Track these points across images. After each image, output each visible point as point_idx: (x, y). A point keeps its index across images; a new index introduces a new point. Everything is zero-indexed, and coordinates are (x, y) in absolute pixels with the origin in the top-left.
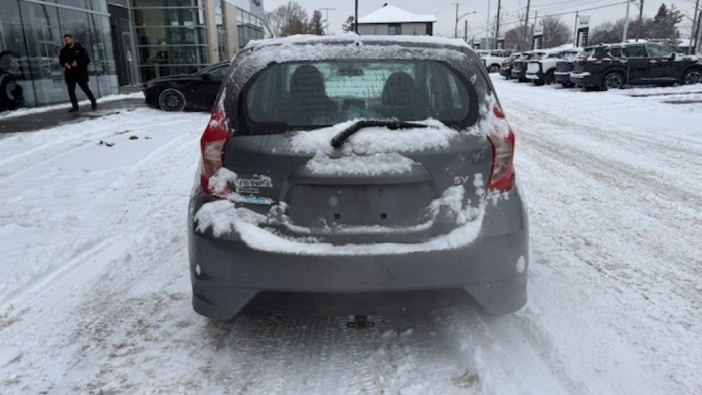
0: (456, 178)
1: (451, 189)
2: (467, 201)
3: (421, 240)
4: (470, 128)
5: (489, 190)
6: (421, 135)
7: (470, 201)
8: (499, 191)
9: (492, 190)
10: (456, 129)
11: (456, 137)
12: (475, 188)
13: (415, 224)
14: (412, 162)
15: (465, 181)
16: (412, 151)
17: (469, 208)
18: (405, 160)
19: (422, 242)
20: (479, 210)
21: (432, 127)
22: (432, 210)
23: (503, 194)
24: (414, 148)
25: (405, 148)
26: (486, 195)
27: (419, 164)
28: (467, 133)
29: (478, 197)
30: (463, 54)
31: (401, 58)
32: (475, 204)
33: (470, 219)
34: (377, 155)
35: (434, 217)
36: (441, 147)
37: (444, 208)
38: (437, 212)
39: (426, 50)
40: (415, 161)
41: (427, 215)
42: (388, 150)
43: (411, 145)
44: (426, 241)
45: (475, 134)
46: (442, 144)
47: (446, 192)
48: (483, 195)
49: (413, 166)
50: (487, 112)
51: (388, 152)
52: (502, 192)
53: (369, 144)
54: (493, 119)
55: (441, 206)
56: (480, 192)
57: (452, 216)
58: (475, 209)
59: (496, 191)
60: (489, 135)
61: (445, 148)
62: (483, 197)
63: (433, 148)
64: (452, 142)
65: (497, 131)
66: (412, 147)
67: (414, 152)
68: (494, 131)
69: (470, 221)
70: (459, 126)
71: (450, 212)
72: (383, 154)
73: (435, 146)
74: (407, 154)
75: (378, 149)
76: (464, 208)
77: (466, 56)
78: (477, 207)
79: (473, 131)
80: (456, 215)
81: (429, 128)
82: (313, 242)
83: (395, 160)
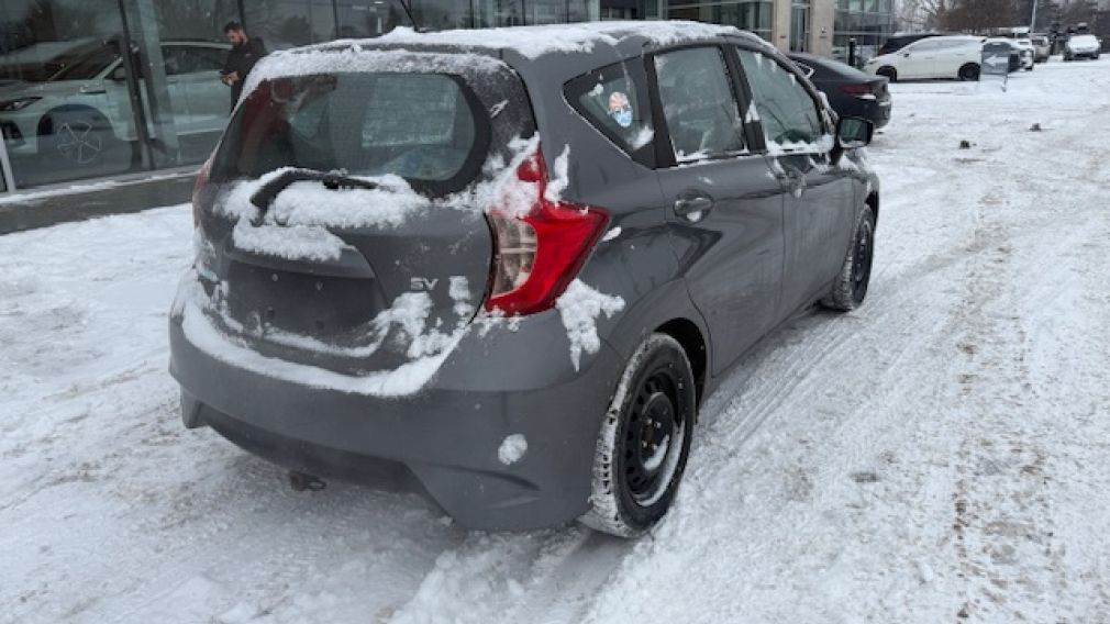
0: (414, 280)
1: (406, 296)
2: (435, 321)
3: (358, 373)
4: (452, 195)
5: (483, 308)
6: (361, 200)
7: (439, 322)
8: (503, 313)
9: (489, 309)
10: (427, 195)
11: (421, 209)
12: (452, 302)
13: (352, 345)
14: (342, 244)
15: (431, 286)
16: (343, 227)
17: (435, 334)
18: (332, 238)
19: (359, 376)
20: (450, 339)
21: (383, 188)
22: (377, 328)
23: (511, 319)
24: (347, 220)
25: (333, 221)
26: (476, 315)
27: (353, 248)
28: (444, 205)
29: (458, 318)
30: (500, 62)
31: (397, 70)
32: (448, 330)
33: (430, 352)
34: (299, 227)
35: (380, 340)
36: (390, 224)
37: (396, 327)
38: (384, 332)
39: (440, 57)
40: (348, 243)
41: (370, 334)
42: (313, 221)
43: (344, 216)
44: (365, 376)
45: (457, 208)
46: (391, 220)
47: (397, 300)
48: (467, 314)
49: (343, 251)
50: (500, 170)
51: (312, 225)
52: (509, 314)
53: (293, 208)
54: (508, 182)
55: (392, 323)
56: (461, 309)
57: (404, 343)
58: (445, 336)
59: (496, 311)
60: (487, 211)
61: (395, 226)
62: (467, 319)
63: (376, 225)
64: (411, 218)
65: (506, 205)
66: (344, 220)
67: (347, 228)
68: (499, 206)
69: (429, 355)
70: (433, 190)
71: (402, 335)
72: (304, 226)
73: (380, 221)
74: (336, 231)
75: (301, 218)
76: (426, 332)
77: (505, 65)
78: (450, 334)
79: (456, 201)
80: (410, 341)
81: (376, 191)
82: (242, 346)
83: (319, 238)
